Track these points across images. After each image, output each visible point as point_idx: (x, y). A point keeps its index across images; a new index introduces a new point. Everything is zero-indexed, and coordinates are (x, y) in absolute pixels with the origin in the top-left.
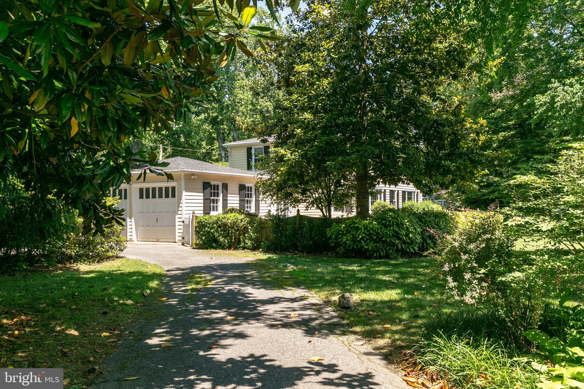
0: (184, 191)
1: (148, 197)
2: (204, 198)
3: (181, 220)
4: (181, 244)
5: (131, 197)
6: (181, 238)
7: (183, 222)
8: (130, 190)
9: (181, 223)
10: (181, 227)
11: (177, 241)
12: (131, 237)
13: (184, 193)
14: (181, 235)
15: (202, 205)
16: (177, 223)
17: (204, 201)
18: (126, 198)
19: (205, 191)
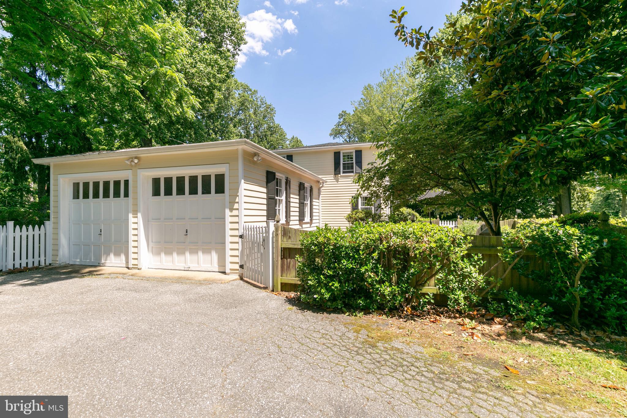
0: (243, 181)
1: (168, 192)
2: (267, 196)
3: (236, 233)
4: (237, 277)
5: (136, 192)
6: (237, 267)
7: (241, 237)
8: (135, 181)
9: (237, 239)
10: (235, 246)
11: (228, 271)
12: (135, 262)
13: (244, 185)
14: (237, 260)
15: (265, 207)
16: (228, 239)
17: (268, 202)
18: (126, 195)
19: (269, 185)
